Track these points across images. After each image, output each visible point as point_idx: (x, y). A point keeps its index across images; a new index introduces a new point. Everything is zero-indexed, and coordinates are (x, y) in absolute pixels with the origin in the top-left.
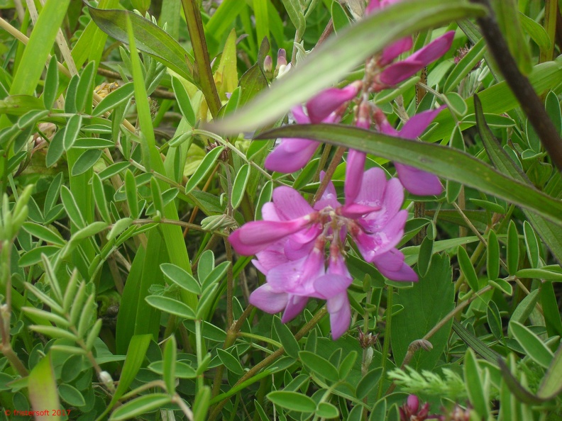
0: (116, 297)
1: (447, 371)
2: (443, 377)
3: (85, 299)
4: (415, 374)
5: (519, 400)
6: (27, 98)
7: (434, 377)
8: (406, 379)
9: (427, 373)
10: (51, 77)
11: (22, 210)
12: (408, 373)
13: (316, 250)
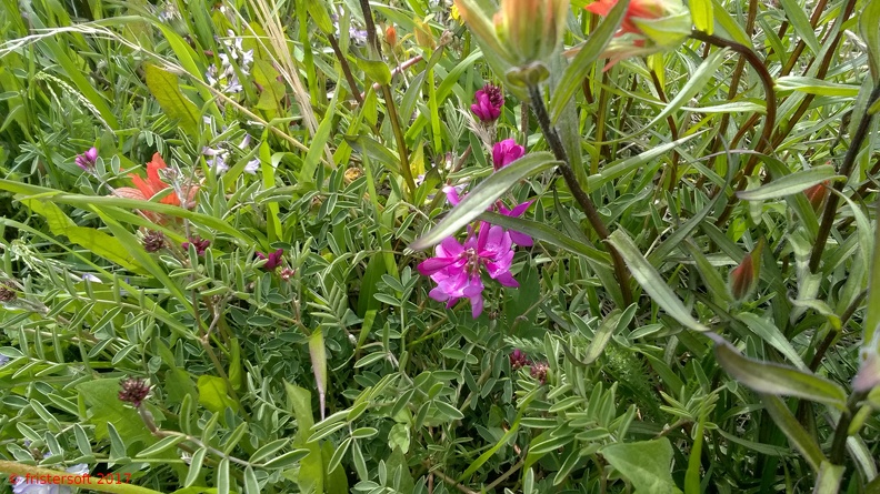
0: (358, 281)
1: (535, 339)
2: (533, 342)
3: (342, 296)
4: (518, 340)
5: (574, 366)
6: (308, 184)
7: (529, 342)
8: (514, 343)
9: (524, 340)
10: (320, 171)
11: (306, 251)
12: (514, 339)
13: (465, 271)
